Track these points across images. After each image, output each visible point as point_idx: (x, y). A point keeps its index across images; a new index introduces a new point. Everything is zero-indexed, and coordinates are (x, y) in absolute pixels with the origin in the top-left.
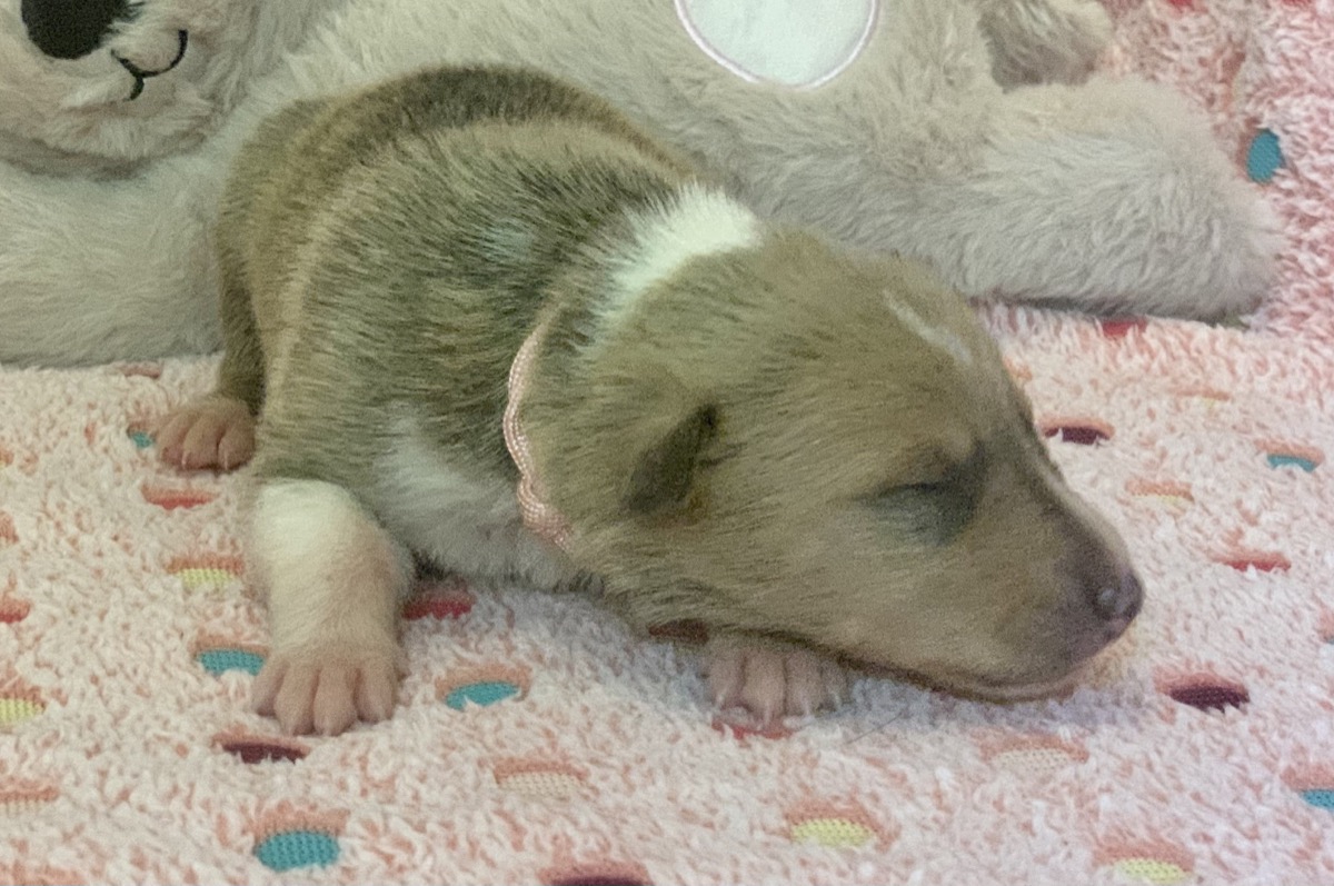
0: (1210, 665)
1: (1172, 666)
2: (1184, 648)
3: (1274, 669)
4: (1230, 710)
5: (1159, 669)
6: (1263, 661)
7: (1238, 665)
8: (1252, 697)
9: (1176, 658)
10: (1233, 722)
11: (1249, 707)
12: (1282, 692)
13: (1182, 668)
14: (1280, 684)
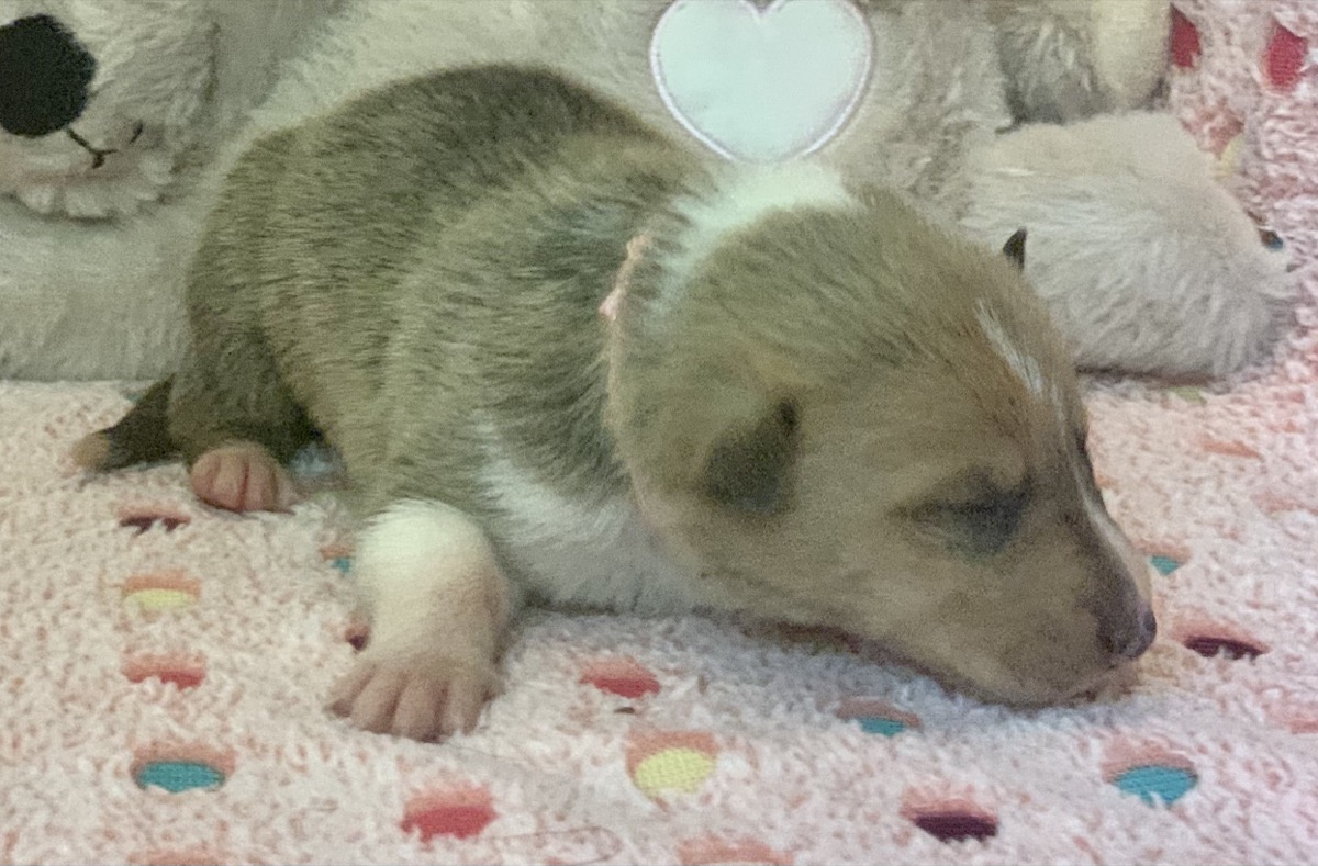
0: (970, 789)
1: (927, 788)
2: (948, 769)
3: (1038, 797)
4: (971, 843)
5: (912, 791)
6: (1030, 789)
7: (1001, 791)
8: (1001, 830)
9: (933, 778)
10: (969, 855)
11: (992, 841)
12: (1036, 825)
13: (939, 793)
14: (1039, 816)
